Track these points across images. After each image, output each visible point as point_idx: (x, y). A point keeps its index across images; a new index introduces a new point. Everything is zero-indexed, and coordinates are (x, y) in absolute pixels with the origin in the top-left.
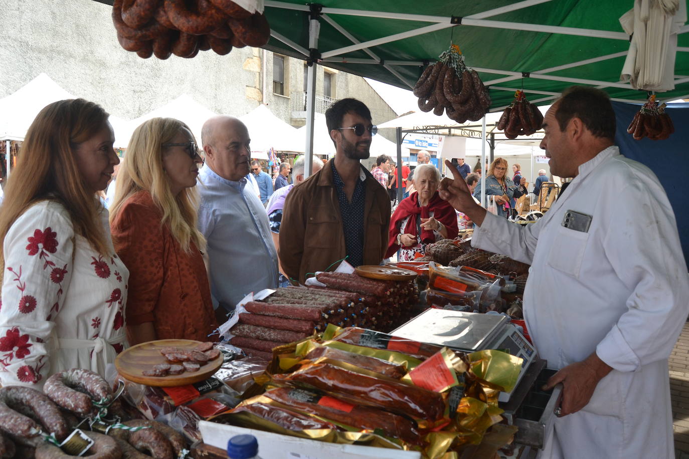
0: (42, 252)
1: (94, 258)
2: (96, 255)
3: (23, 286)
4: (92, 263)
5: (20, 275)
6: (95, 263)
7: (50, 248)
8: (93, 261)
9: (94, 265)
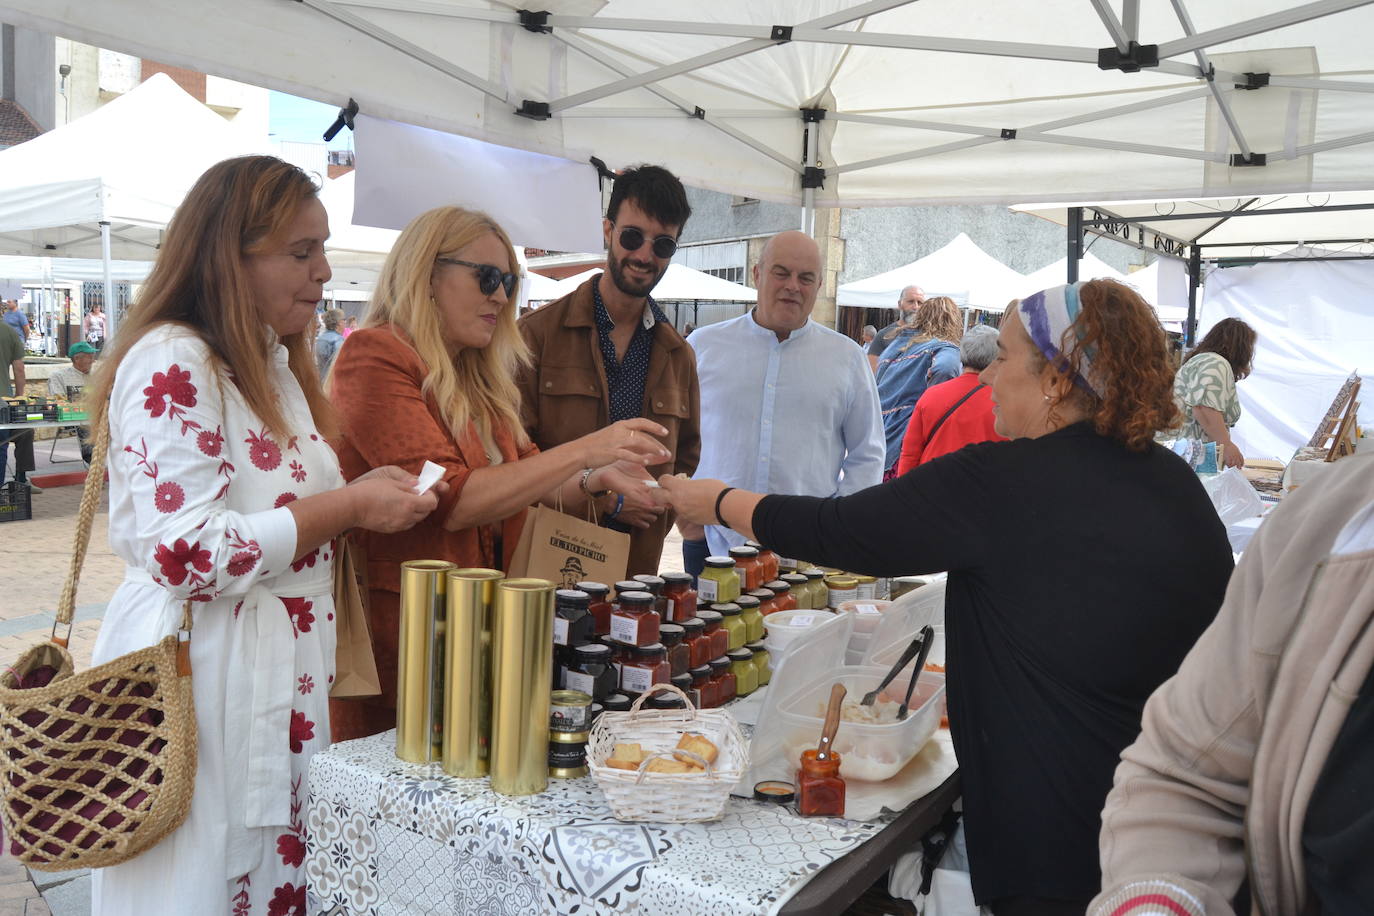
0: (173, 407)
1: (251, 432)
2: (257, 427)
3: (154, 469)
4: (247, 441)
5: (146, 453)
6: (254, 440)
7: (184, 400)
8: (250, 436)
9: (251, 445)
